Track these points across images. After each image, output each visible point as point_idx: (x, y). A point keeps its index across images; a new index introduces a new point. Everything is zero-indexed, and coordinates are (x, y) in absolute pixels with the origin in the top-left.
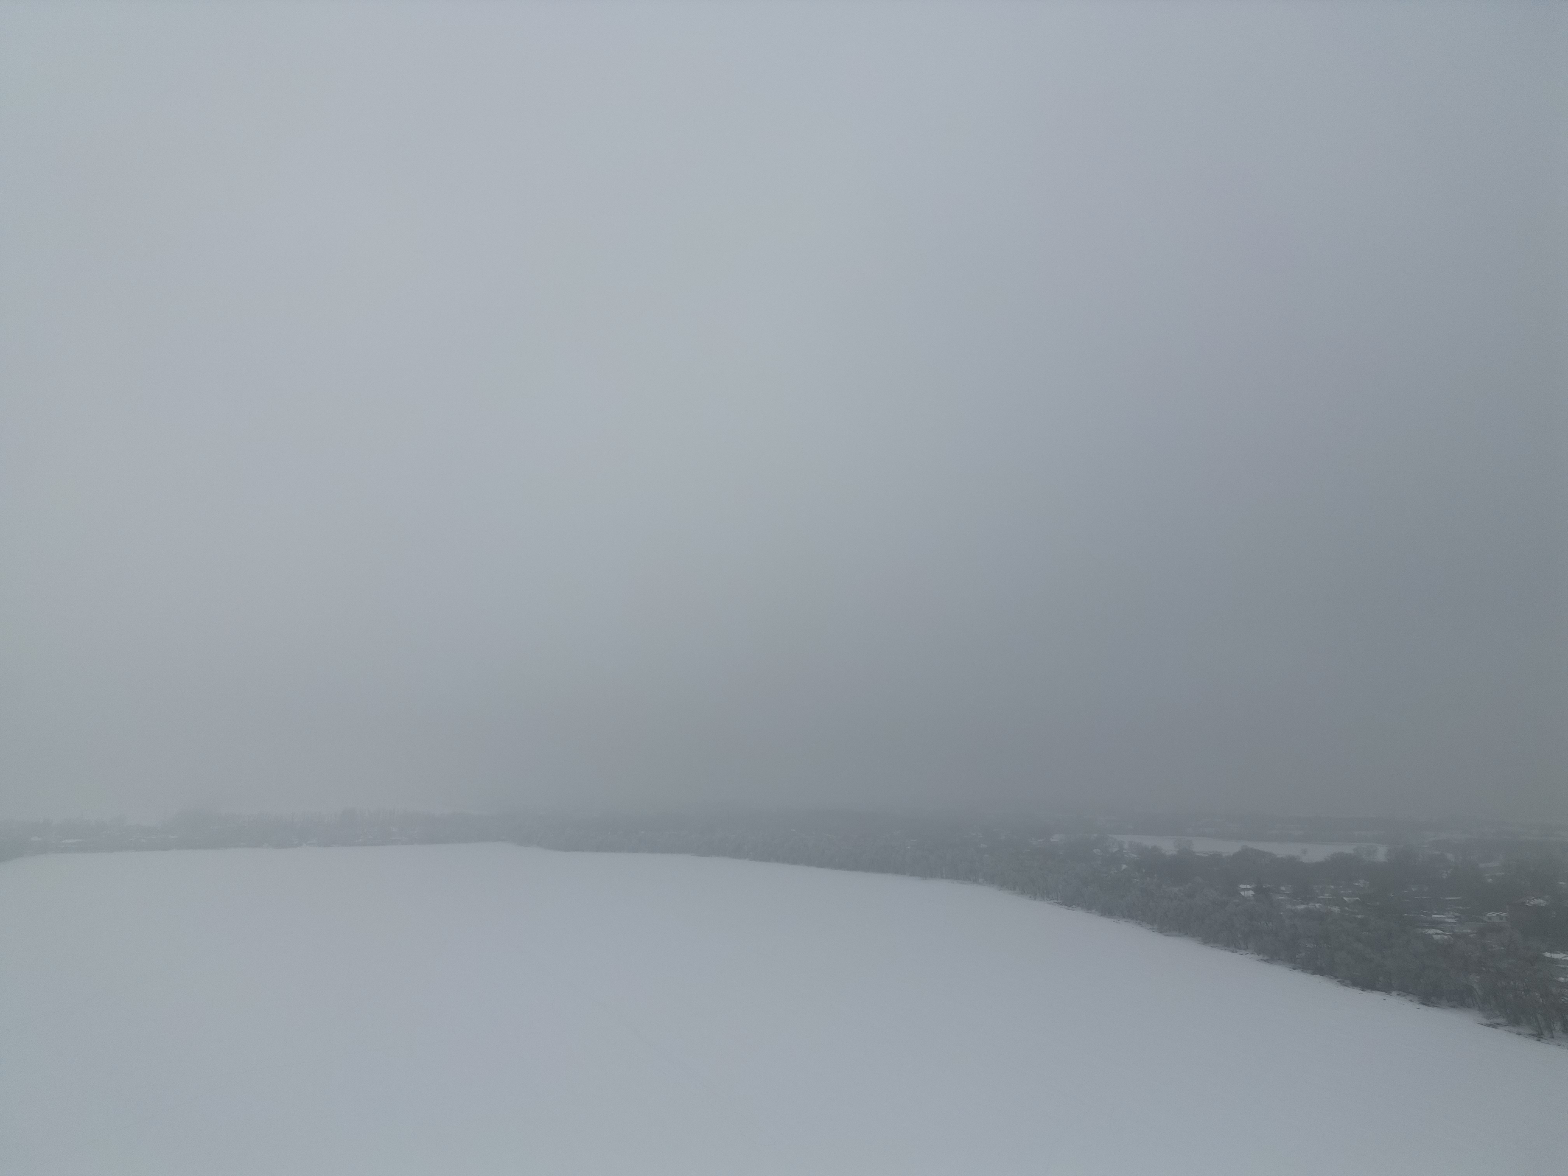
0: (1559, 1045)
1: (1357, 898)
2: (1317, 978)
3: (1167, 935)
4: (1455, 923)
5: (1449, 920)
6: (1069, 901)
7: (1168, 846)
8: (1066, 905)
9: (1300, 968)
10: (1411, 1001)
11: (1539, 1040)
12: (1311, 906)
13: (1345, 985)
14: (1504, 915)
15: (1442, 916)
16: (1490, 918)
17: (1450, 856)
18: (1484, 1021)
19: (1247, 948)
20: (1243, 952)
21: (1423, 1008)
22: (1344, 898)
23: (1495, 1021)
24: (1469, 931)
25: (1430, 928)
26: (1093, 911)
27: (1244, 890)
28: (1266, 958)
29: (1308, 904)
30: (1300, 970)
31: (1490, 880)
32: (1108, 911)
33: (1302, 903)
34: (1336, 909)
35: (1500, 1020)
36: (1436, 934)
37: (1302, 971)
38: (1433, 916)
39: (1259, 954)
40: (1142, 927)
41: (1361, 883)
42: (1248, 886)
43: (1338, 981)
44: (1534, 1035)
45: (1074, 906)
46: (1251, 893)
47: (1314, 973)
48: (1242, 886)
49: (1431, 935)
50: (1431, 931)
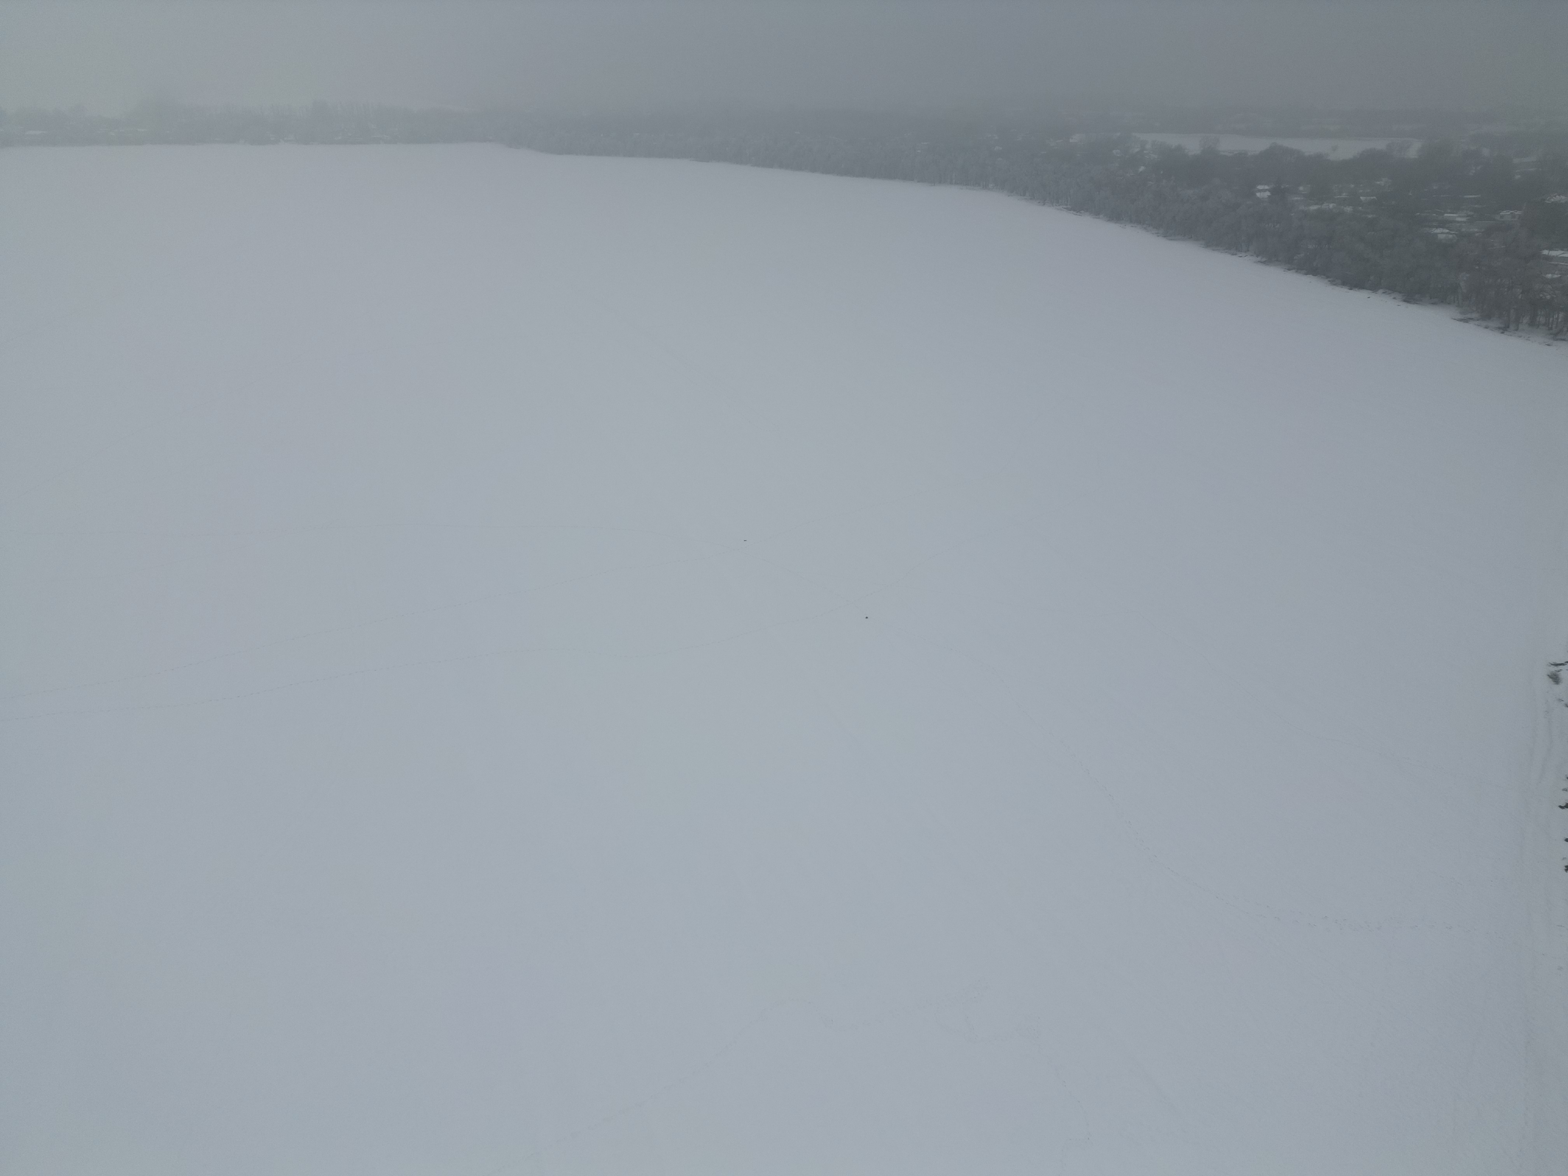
0: (1520, 337)
1: (1375, 197)
2: (1309, 278)
3: (1171, 240)
4: (1465, 222)
5: (1459, 219)
6: (1078, 207)
7: (1192, 145)
8: (1074, 211)
9: (1294, 269)
10: (1394, 298)
11: (1502, 333)
12: (1325, 206)
13: (1334, 285)
14: (1518, 213)
15: (1455, 215)
16: (1502, 217)
17: (1486, 152)
18: (1460, 316)
19: (1248, 251)
20: (1243, 254)
21: (1404, 305)
22: (1361, 198)
23: (1469, 316)
24: (1476, 230)
25: (1438, 227)
26: (1101, 216)
27: (1260, 191)
28: (1264, 260)
29: (1322, 204)
30: (1294, 271)
31: (1517, 177)
32: (1116, 216)
33: (1316, 204)
35: (1474, 315)
36: (1442, 233)
37: (1297, 272)
38: (1446, 215)
39: (1257, 256)
40: (1147, 231)
41: (1383, 181)
42: (1266, 187)
43: (1329, 281)
44: (1499, 328)
45: (1082, 211)
46: (1267, 194)
47: (1306, 274)
48: (1260, 187)
49: (1436, 234)
50: (1438, 231)
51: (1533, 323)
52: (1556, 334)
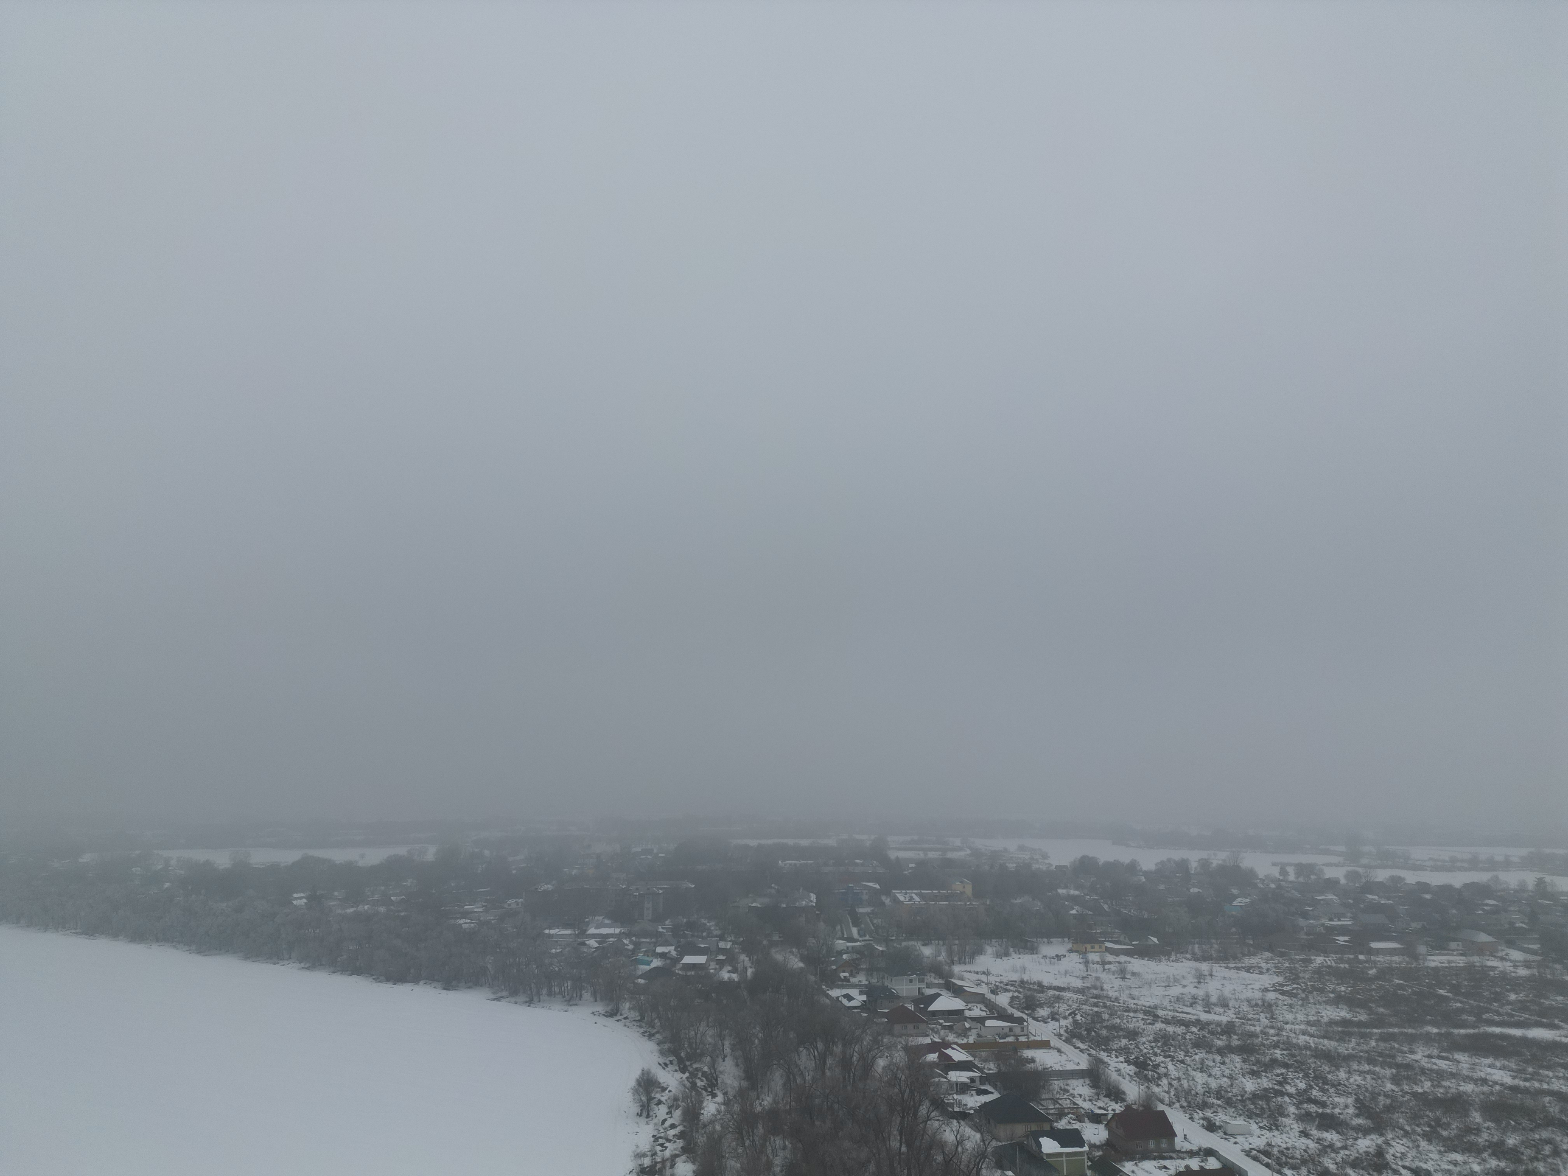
0: (543, 1007)
1: (403, 897)
2: (355, 978)
3: (206, 955)
4: (481, 912)
5: (476, 910)
7: (222, 859)
8: (86, 934)
9: (339, 971)
10: (435, 988)
11: (529, 1006)
12: (360, 908)
13: (379, 982)
14: (521, 900)
15: (473, 907)
16: (509, 905)
17: (487, 853)
18: (493, 996)
19: (290, 958)
20: (286, 962)
22: (392, 898)
23: (499, 994)
24: (492, 918)
25: (460, 918)
26: (120, 938)
27: (296, 899)
28: (307, 965)
29: (357, 907)
30: (339, 973)
31: (514, 872)
32: (138, 936)
33: (352, 907)
34: (382, 909)
35: (504, 994)
36: (465, 923)
37: (341, 974)
38: (465, 907)
39: (300, 963)
40: (177, 949)
41: (409, 882)
42: (302, 895)
43: (373, 979)
44: (526, 1002)
45: (97, 935)
46: (305, 901)
47: (351, 975)
48: (295, 895)
49: (461, 924)
50: (461, 921)
51: (550, 994)
52: (569, 1001)
